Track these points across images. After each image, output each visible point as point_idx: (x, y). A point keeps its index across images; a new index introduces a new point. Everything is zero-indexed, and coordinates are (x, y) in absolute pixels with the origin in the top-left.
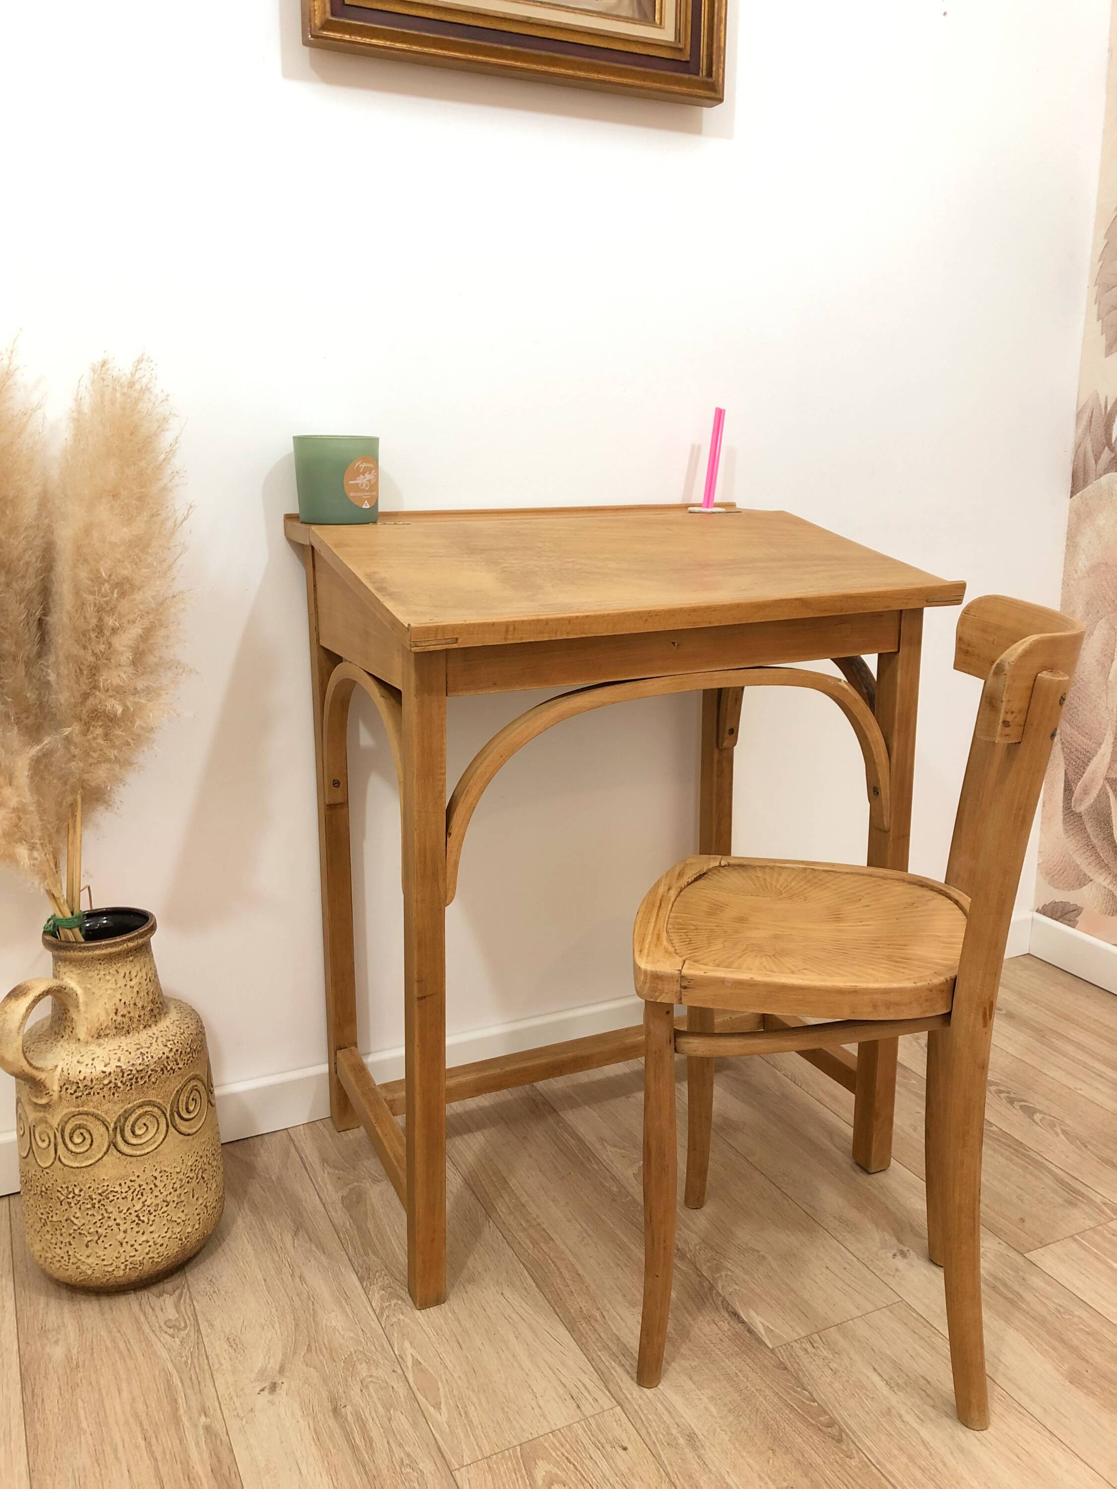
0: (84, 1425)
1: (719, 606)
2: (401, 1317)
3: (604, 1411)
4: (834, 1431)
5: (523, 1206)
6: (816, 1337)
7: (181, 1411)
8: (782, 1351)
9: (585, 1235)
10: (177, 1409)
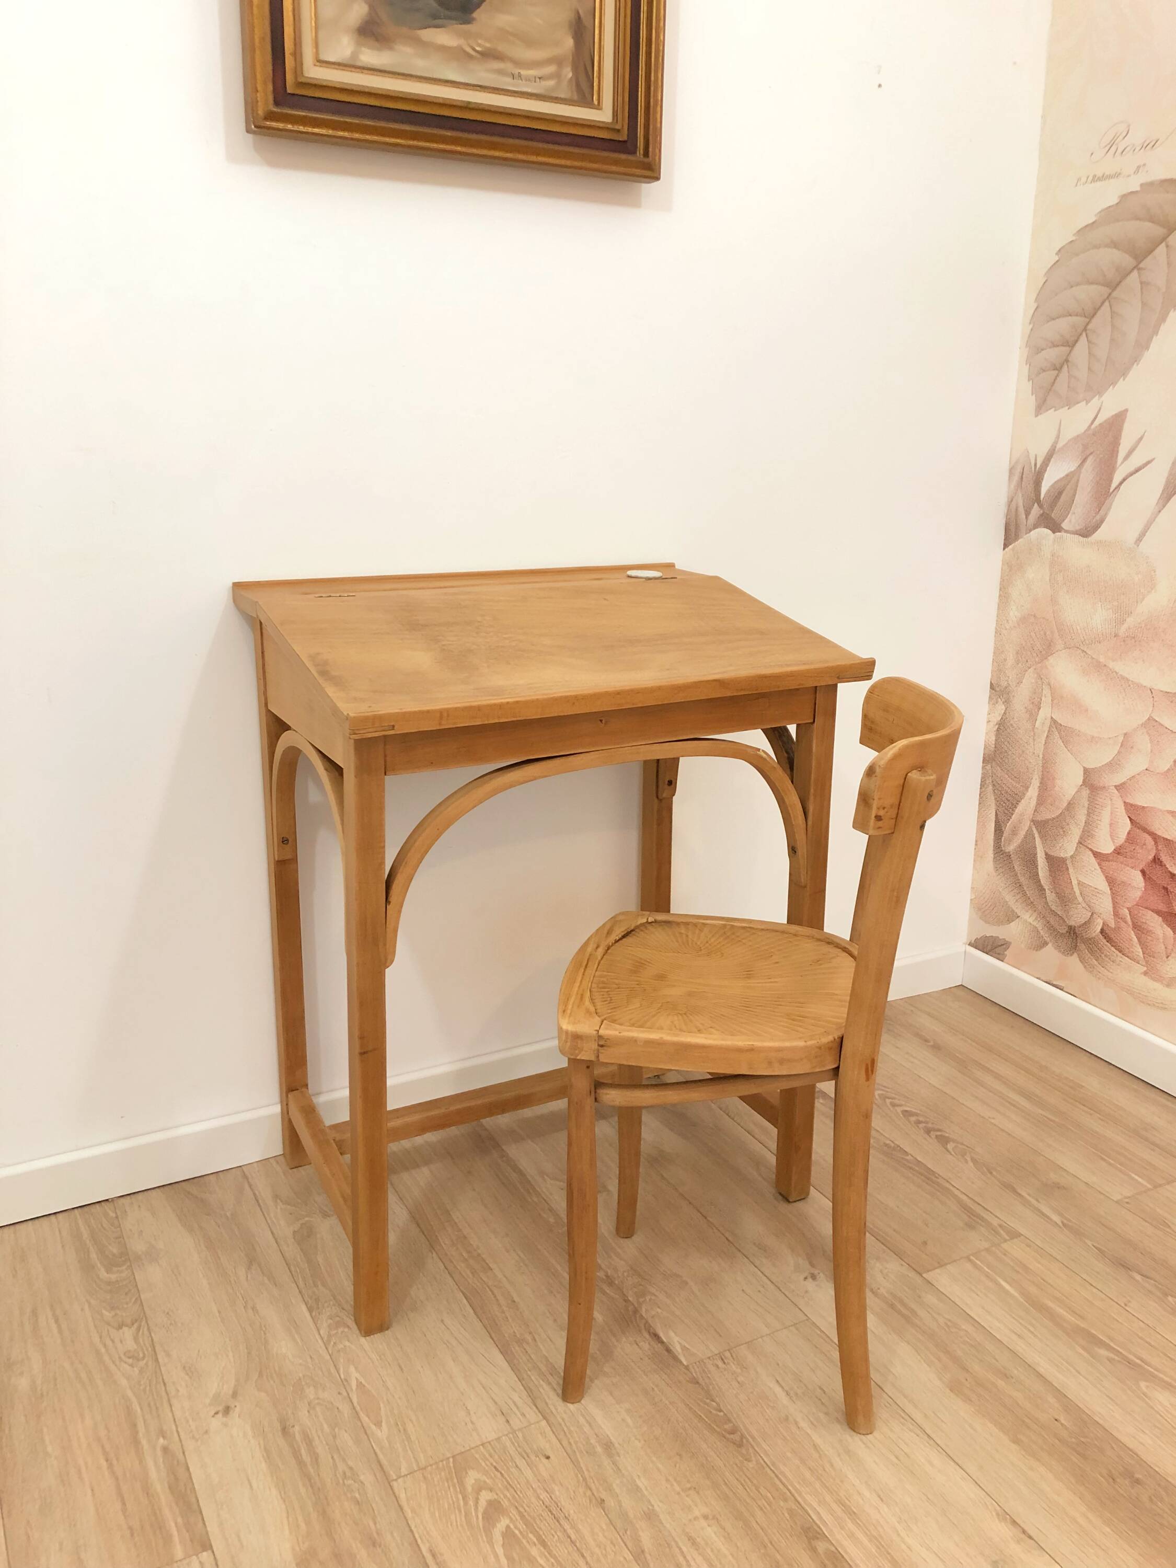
0: (50, 1449)
1: (642, 689)
2: (347, 1344)
3: (530, 1424)
4: (736, 1437)
5: (465, 1237)
6: (727, 1354)
7: (141, 1435)
8: (696, 1367)
9: (522, 1264)
10: (137, 1432)
